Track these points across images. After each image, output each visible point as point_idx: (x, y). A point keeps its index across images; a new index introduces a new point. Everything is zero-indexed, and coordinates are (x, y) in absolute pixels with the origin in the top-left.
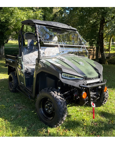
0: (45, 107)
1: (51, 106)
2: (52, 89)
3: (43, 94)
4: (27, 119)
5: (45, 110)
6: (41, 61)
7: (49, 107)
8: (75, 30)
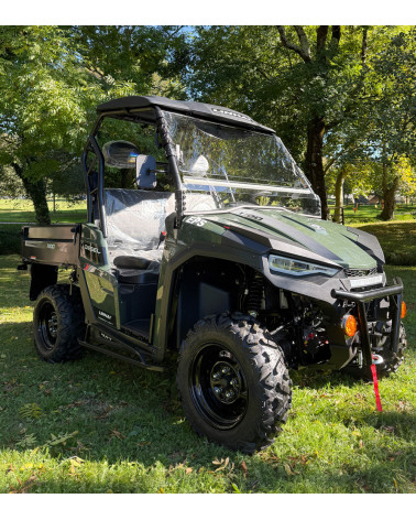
0: (212, 382)
1: (233, 376)
2: (229, 316)
3: (200, 335)
4: (148, 440)
5: (213, 393)
6: (188, 221)
7: (224, 382)
8: (270, 133)
